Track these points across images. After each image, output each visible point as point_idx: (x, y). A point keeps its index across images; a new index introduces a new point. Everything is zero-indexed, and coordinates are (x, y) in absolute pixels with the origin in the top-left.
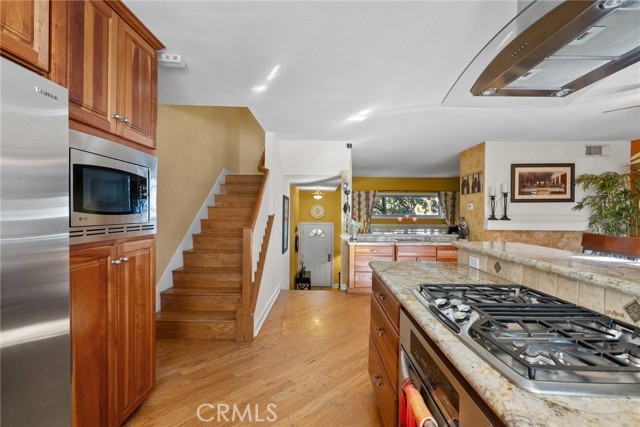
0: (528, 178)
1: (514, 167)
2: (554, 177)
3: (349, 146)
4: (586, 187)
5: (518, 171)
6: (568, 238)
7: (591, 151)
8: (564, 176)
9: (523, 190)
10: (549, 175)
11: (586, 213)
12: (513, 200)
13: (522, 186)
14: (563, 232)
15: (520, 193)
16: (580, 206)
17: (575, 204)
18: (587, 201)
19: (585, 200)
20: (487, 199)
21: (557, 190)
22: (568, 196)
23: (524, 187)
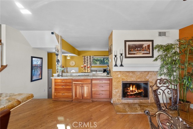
0: (132, 47)
1: (126, 41)
2: (144, 46)
3: (52, 33)
4: (159, 50)
5: (128, 43)
6: (151, 74)
7: (161, 34)
8: (149, 46)
9: (130, 52)
10: (142, 45)
11: (159, 63)
12: (126, 57)
13: (129, 51)
14: (149, 72)
15: (129, 54)
16: (156, 60)
17: (154, 59)
18: (159, 57)
19: (158, 56)
20: (114, 57)
21: (146, 52)
22: (151, 55)
23: (131, 51)
